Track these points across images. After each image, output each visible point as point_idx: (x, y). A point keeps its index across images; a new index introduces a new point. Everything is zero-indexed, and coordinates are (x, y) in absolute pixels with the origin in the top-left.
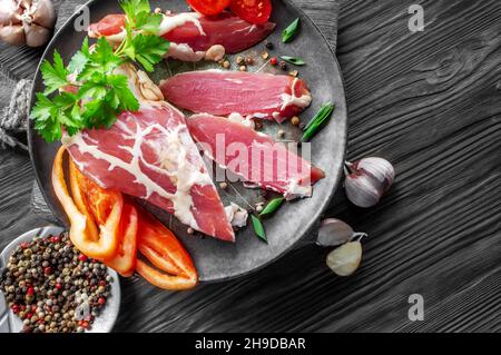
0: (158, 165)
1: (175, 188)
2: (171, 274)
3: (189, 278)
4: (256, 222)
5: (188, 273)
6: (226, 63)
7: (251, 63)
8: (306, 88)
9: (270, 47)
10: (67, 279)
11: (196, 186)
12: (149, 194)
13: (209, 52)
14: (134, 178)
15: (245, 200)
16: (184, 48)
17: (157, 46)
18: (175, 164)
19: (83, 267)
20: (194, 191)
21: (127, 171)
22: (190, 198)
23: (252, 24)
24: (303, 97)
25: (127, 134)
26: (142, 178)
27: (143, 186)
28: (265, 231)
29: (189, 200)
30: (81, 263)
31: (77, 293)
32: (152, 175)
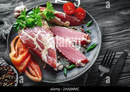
0: (41, 41)
1: (44, 48)
2: (34, 76)
3: (39, 78)
4: (65, 70)
5: (39, 77)
6: (69, 27)
7: (76, 29)
8: (90, 38)
9: (83, 27)
10: (3, 78)
11: (50, 49)
12: (36, 48)
13: (65, 23)
14: (34, 42)
15: (64, 63)
16: (59, 19)
17: (52, 16)
18: (46, 41)
19: (9, 76)
20: (49, 50)
21: (32, 40)
22: (47, 52)
23: (79, 19)
24: (89, 40)
25: (36, 31)
26: (36, 43)
27: (35, 45)
28: (67, 73)
29: (47, 53)
30: (9, 75)
31: (4, 83)
32: (39, 43)
